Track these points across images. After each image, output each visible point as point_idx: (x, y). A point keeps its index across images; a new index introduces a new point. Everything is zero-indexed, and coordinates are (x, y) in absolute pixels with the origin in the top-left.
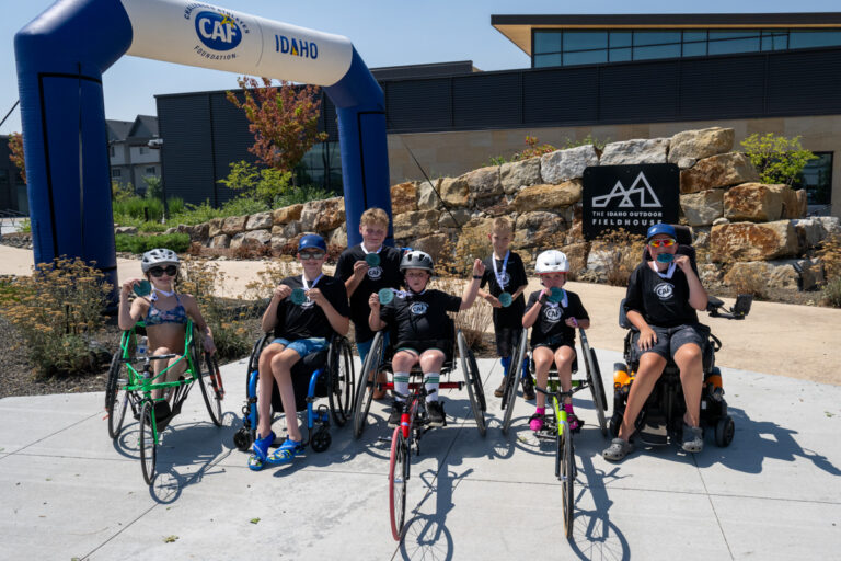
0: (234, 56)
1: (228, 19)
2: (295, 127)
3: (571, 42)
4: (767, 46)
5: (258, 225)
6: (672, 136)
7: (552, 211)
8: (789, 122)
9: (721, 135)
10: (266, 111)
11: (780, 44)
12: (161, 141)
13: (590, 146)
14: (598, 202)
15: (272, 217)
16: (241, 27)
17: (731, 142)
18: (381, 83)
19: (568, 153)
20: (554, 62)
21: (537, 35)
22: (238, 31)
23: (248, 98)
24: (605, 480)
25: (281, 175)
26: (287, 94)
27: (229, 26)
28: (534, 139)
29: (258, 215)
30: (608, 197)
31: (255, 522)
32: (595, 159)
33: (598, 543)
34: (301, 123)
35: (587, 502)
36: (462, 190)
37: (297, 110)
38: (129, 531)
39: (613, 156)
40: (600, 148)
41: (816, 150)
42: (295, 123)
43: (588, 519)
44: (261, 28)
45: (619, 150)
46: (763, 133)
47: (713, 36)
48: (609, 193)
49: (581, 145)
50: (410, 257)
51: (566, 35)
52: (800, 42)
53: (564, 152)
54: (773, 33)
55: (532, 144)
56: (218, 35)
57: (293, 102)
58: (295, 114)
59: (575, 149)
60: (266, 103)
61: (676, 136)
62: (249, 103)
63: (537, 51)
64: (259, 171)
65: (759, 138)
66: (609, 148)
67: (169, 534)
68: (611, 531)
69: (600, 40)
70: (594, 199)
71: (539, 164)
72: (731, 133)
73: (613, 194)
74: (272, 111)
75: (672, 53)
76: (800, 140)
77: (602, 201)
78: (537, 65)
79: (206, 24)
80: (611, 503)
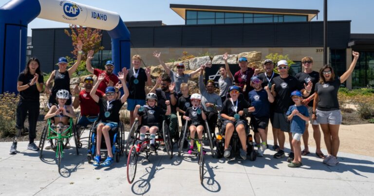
0: (76, 19)
1: (75, 6)
2: (91, 44)
3: (201, 15)
4: (276, 20)
5: (74, 82)
6: (239, 54)
7: (193, 81)
8: (284, 49)
9: (257, 54)
10: (80, 38)
11: (281, 20)
12: (32, 47)
13: (208, 56)
14: (211, 78)
15: (80, 79)
16: (79, 8)
17: (260, 57)
18: (128, 28)
19: (200, 59)
20: (194, 23)
21: (188, 12)
22: (78, 10)
23: (73, 32)
24: (213, 169)
25: (82, 63)
26: (89, 31)
27: (75, 8)
28: (187, 52)
29: (74, 78)
30: (215, 76)
31: (98, 179)
32: (210, 61)
33: (211, 185)
34: (93, 42)
35: (207, 175)
36: (158, 71)
37: (93, 38)
38: (57, 181)
39: (217, 60)
40: (212, 57)
41: (295, 60)
42: (91, 42)
43: (208, 179)
44: (87, 9)
45: (219, 58)
46: (274, 53)
47: (255, 16)
48: (215, 74)
49: (205, 56)
50: (149, 95)
51: (199, 12)
52: (288, 19)
53: (198, 58)
54: (278, 16)
55: (186, 55)
56: (71, 11)
57: (91, 34)
58: (92, 39)
59: (202, 57)
60: (80, 35)
61: (240, 54)
62: (74, 34)
63: (188, 18)
64: (73, 60)
65: (273, 55)
66: (215, 58)
67: (71, 182)
68: (215, 182)
69: (212, 15)
70: (210, 77)
71: (189, 62)
72: (261, 54)
73: (217, 75)
74: (82, 38)
75: (240, 21)
76: (288, 56)
77: (213, 77)
78: (188, 24)
79: (67, 7)
80: (215, 175)
